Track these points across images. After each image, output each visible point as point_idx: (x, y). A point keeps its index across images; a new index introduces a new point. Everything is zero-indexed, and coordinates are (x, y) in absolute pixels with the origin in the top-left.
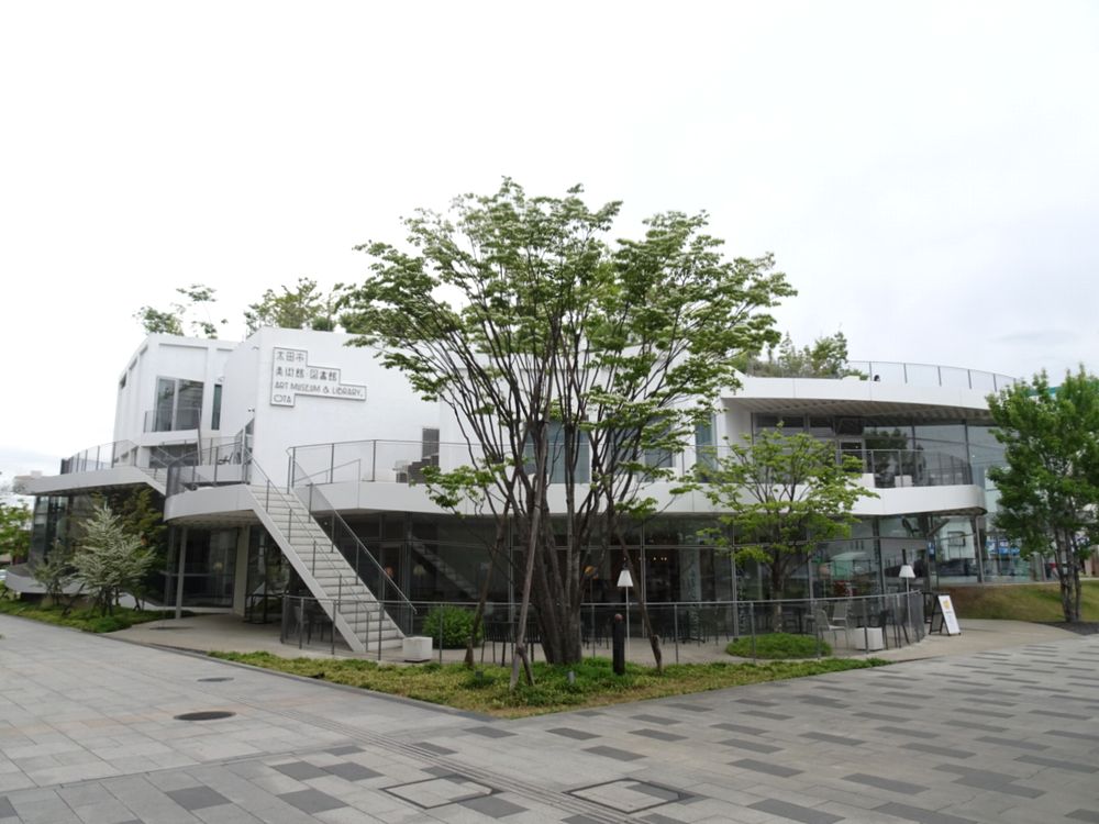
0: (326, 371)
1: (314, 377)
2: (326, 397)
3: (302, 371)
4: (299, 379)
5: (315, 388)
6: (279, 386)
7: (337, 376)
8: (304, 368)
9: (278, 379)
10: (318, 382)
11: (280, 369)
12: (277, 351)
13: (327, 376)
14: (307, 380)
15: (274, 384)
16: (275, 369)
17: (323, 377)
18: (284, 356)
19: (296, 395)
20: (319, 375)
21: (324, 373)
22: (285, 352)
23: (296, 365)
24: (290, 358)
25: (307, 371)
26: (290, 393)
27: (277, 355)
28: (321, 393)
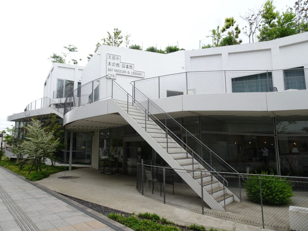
0: (128, 65)
1: (124, 67)
2: (129, 76)
3: (119, 64)
4: (118, 67)
5: (124, 72)
6: (109, 70)
7: (133, 67)
8: (120, 63)
9: (109, 67)
10: (125, 69)
11: (110, 63)
12: (108, 55)
13: (129, 67)
14: (120, 68)
15: (108, 69)
16: (108, 63)
17: (127, 67)
18: (111, 57)
19: (116, 74)
20: (126, 66)
21: (127, 66)
22: (112, 56)
23: (116, 61)
24: (114, 58)
25: (121, 64)
26: (115, 73)
27: (108, 57)
28: (127, 74)
